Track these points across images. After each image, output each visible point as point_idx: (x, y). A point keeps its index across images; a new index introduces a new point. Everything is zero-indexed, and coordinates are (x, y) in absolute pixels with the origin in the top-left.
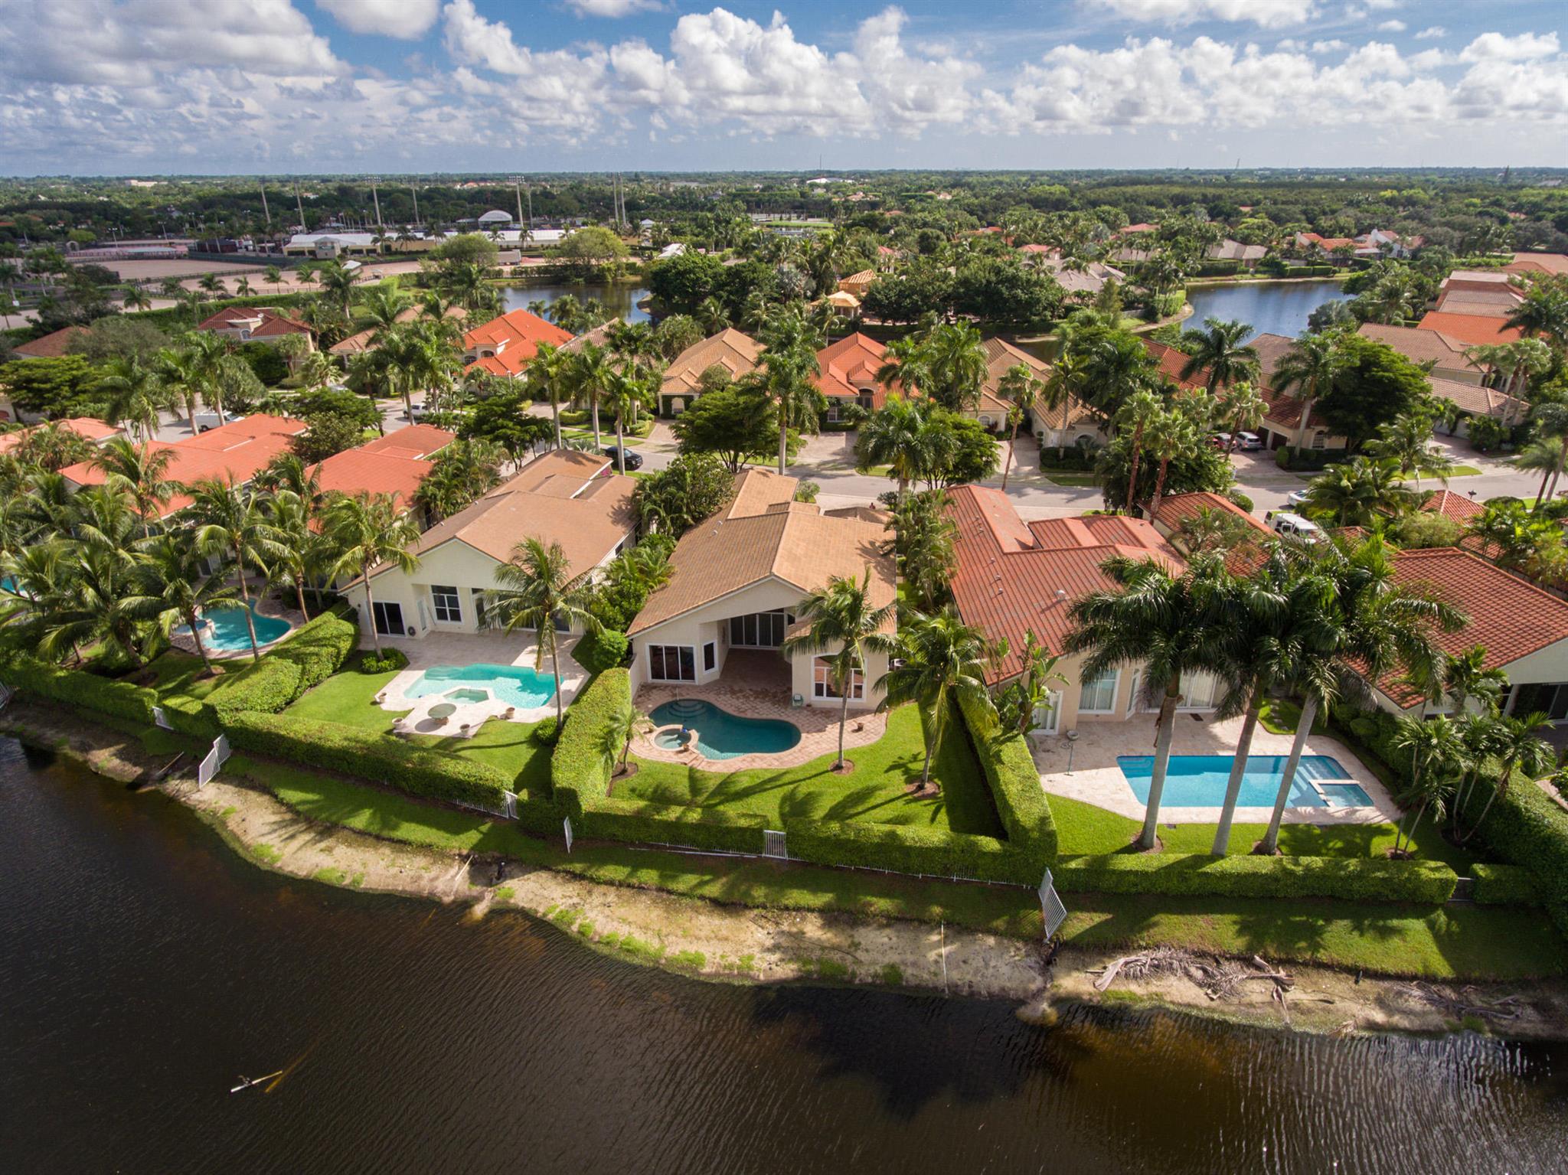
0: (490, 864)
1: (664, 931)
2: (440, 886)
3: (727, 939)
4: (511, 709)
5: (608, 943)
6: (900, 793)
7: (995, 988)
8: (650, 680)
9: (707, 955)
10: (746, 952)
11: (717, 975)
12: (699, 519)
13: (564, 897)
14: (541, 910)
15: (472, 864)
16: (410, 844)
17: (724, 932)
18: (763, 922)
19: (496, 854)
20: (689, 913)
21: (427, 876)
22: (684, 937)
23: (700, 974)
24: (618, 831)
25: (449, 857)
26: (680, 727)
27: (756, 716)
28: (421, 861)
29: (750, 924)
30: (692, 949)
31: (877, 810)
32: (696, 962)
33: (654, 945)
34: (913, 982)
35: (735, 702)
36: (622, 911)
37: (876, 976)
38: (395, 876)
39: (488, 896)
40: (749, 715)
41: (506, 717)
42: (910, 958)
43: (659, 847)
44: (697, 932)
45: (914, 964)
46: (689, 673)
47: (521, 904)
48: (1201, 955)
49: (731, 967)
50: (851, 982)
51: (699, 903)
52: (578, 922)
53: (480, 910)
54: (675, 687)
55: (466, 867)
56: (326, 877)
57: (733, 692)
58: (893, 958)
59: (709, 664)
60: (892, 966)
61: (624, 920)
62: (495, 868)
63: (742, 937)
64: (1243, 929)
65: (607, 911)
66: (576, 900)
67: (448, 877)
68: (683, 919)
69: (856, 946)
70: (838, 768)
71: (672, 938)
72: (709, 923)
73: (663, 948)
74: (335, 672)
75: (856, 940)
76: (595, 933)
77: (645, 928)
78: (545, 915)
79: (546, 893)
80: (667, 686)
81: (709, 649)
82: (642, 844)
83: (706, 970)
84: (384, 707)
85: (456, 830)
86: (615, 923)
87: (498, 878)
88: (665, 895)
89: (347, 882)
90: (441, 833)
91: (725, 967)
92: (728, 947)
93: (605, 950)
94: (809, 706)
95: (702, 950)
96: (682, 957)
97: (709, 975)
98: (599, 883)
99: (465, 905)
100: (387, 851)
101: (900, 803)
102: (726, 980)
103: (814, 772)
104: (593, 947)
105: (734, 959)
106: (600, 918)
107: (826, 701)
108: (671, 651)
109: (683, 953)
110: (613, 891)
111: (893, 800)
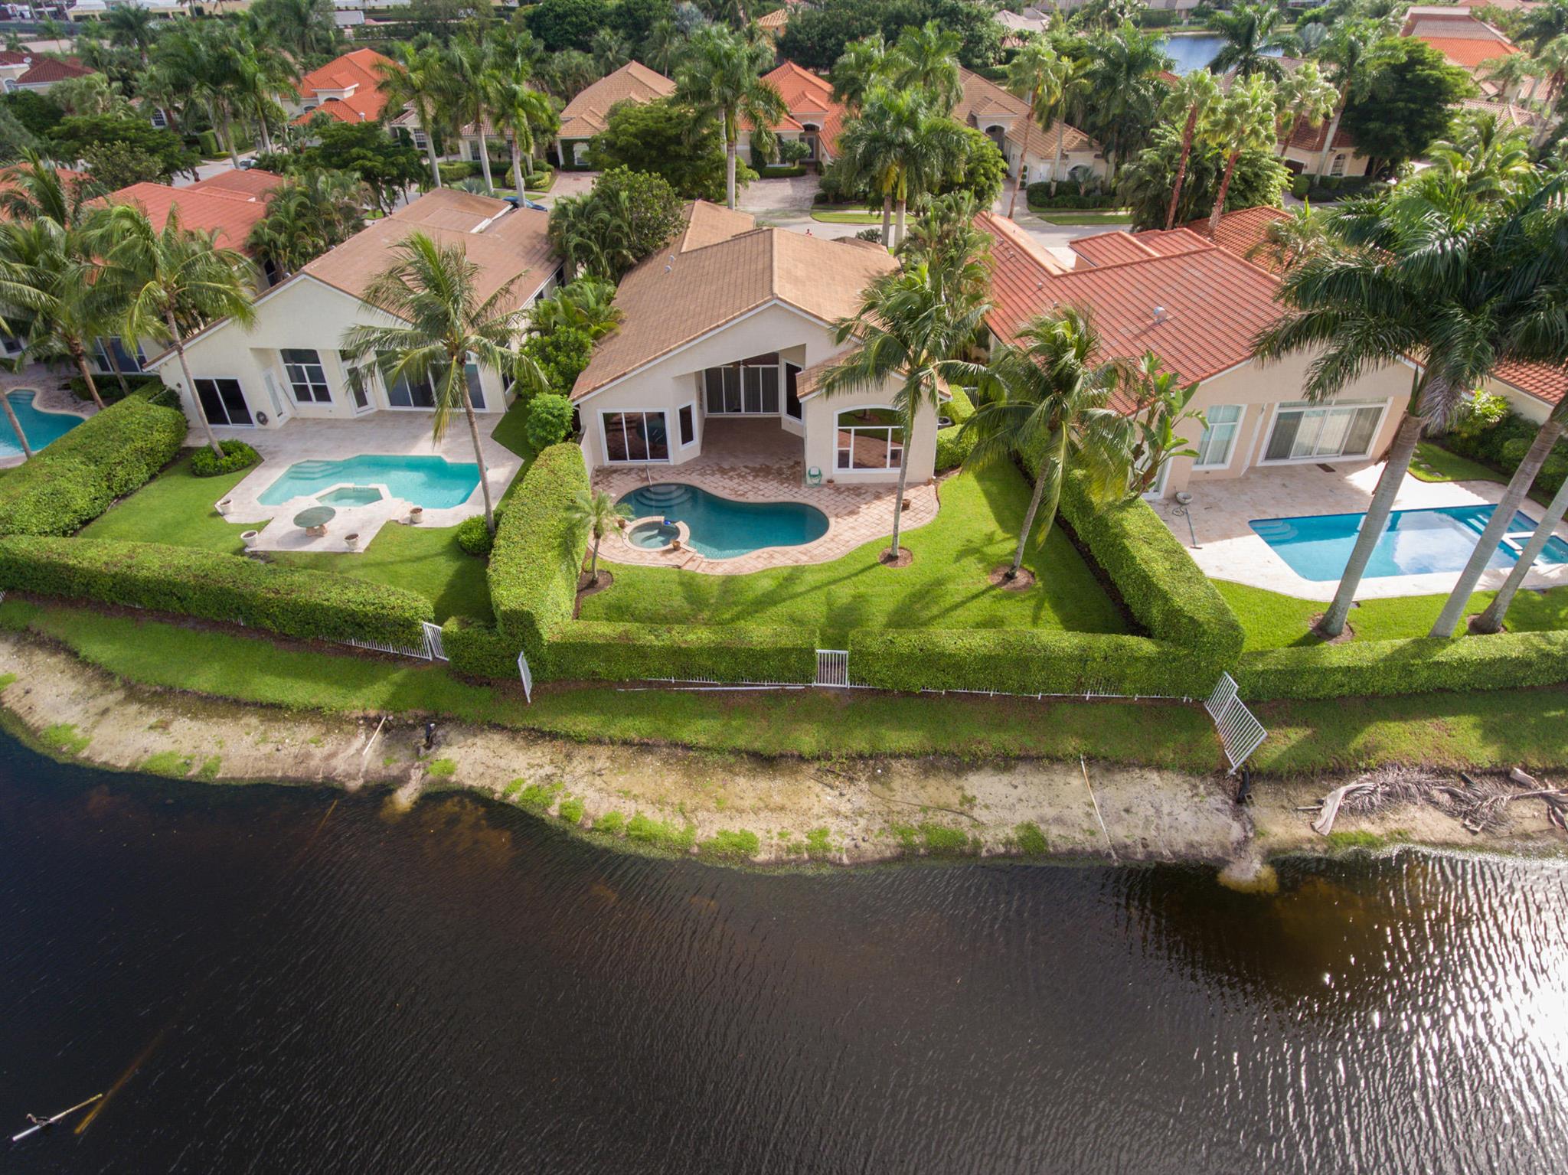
0: (413, 727)
1: (689, 805)
2: (340, 766)
3: (782, 808)
4: (417, 511)
5: (607, 830)
6: (982, 587)
7: (1180, 846)
8: (607, 462)
9: (760, 835)
10: (815, 824)
11: (779, 863)
12: (644, 255)
13: (531, 766)
14: (499, 788)
15: (386, 730)
16: (288, 708)
17: (778, 799)
18: (830, 778)
19: (421, 713)
20: (721, 775)
21: (319, 752)
22: (721, 810)
23: (753, 864)
24: (599, 667)
25: (349, 722)
26: (661, 519)
27: (760, 499)
28: (306, 732)
29: (811, 783)
30: (735, 827)
31: (959, 611)
32: (743, 849)
33: (677, 827)
34: (1064, 847)
35: (727, 483)
36: (621, 781)
37: (1008, 843)
38: (268, 758)
39: (416, 775)
40: (752, 498)
41: (412, 522)
42: (1050, 812)
43: (661, 685)
44: (738, 803)
45: (1059, 820)
46: (660, 450)
47: (468, 782)
48: (1443, 772)
49: (797, 849)
50: (975, 854)
51: (733, 759)
52: (558, 801)
53: (405, 798)
54: (643, 469)
55: (377, 736)
56: (162, 767)
57: (723, 472)
58: (1026, 814)
59: (687, 436)
60: (1029, 826)
61: (627, 794)
62: (421, 732)
63: (805, 803)
64: (1490, 733)
65: (598, 781)
66: (549, 769)
67: (352, 751)
68: (714, 782)
69: (970, 801)
70: (891, 558)
71: (702, 815)
72: (752, 787)
73: (691, 829)
74: (153, 477)
75: (969, 793)
76: (587, 816)
77: (660, 802)
78: (505, 795)
79: (503, 763)
80: (631, 469)
81: (685, 415)
82: (635, 682)
83: (762, 857)
84: (230, 519)
85: (355, 682)
86: (613, 799)
87: (428, 748)
88: (680, 752)
89: (194, 771)
90: (334, 690)
91: (789, 851)
92: (787, 821)
93: (603, 841)
94: (830, 481)
95: (750, 828)
96: (722, 841)
97: (767, 864)
98: (580, 742)
99: (381, 791)
100: (254, 721)
101: (986, 600)
102: (794, 871)
103: (860, 567)
104: (586, 837)
105: (799, 837)
106: (591, 793)
107: (851, 475)
108: (634, 422)
109: (724, 833)
110: (603, 752)
111: (975, 597)
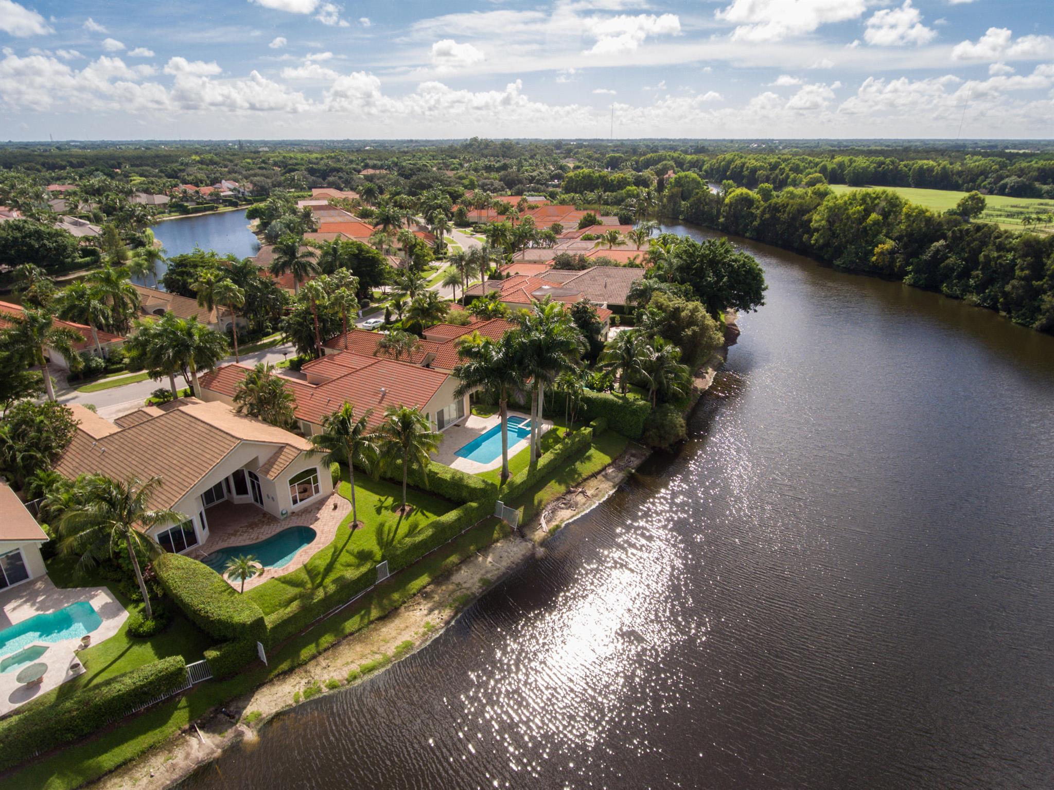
2: (199, 754)
3: (407, 627)
4: (83, 640)
5: (355, 678)
9: (409, 639)
10: (423, 623)
11: (424, 641)
13: (295, 686)
17: (402, 626)
18: (411, 608)
20: (374, 633)
21: (177, 761)
22: (387, 643)
23: (417, 648)
24: (291, 629)
25: (177, 739)
28: (157, 759)
29: (407, 614)
30: (399, 642)
34: (495, 578)
35: (242, 538)
36: (339, 662)
37: (481, 587)
38: (151, 783)
39: (244, 728)
41: (87, 645)
42: (483, 572)
43: (318, 621)
44: (391, 636)
45: (487, 572)
46: (193, 539)
47: (273, 711)
48: (558, 499)
49: (425, 634)
50: (476, 597)
51: (372, 626)
52: (322, 686)
55: (200, 732)
58: (477, 577)
60: (481, 580)
62: (221, 716)
63: (412, 620)
67: (196, 746)
69: (458, 584)
70: (355, 527)
71: (383, 648)
72: (389, 630)
73: (385, 655)
75: (457, 582)
76: (340, 681)
77: (363, 656)
82: (307, 627)
83: (417, 644)
85: (160, 722)
91: (423, 636)
92: (413, 629)
93: (357, 683)
94: (296, 512)
96: (399, 650)
97: (421, 645)
99: (234, 746)
101: (403, 522)
102: (431, 640)
107: (301, 505)
108: (174, 531)
110: (321, 659)
111: (399, 523)
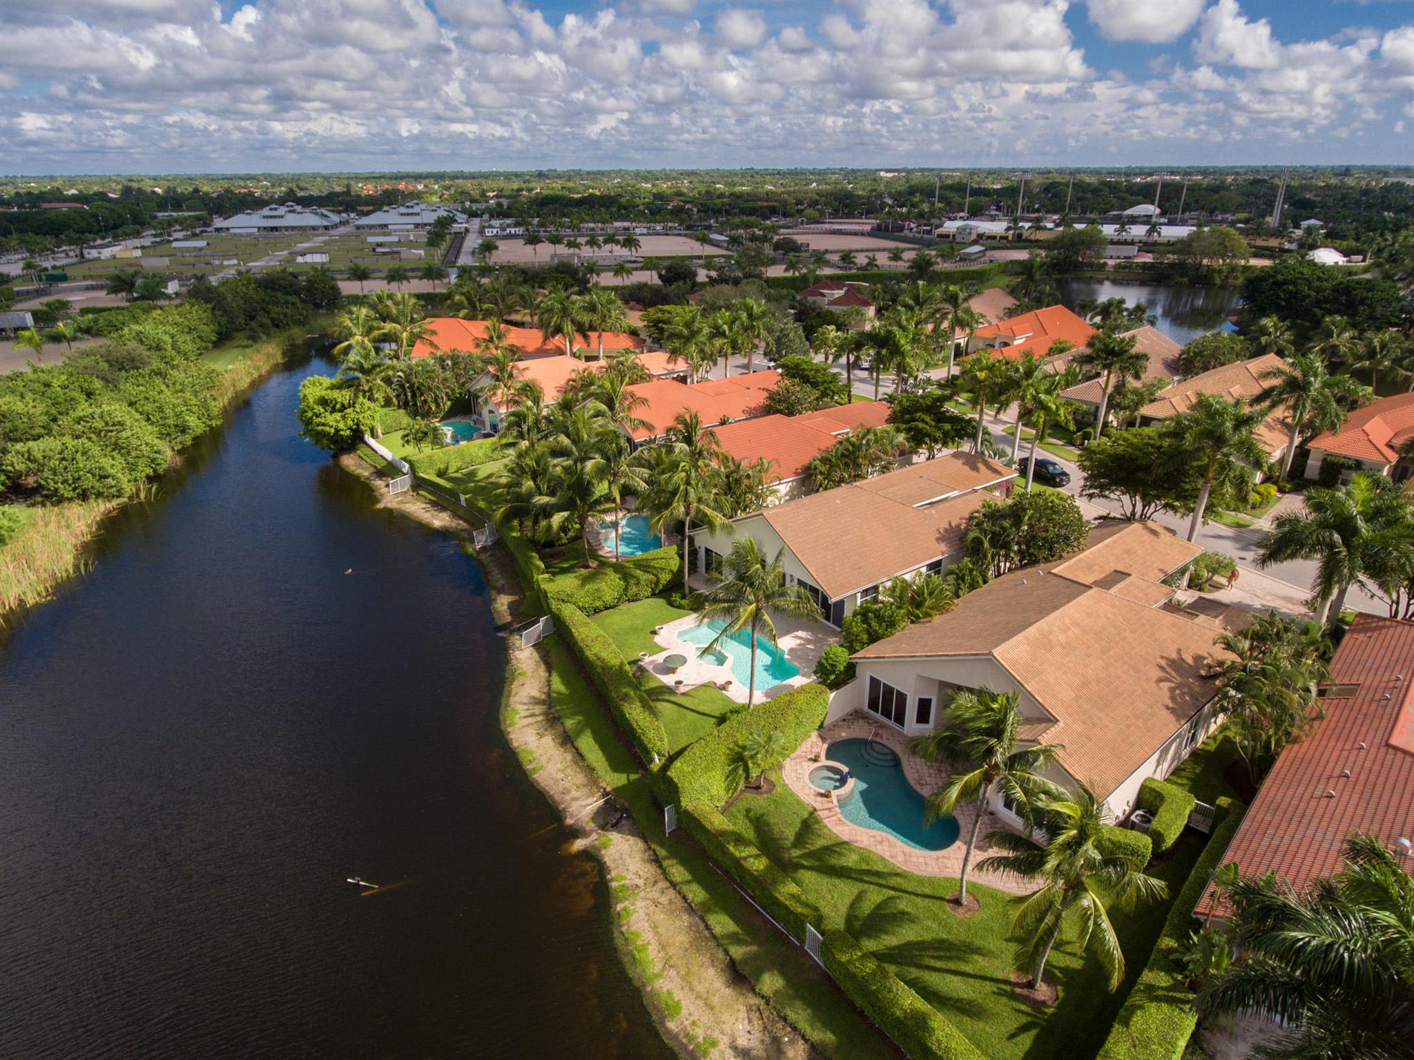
4: (730, 683)
6: (1000, 975)
8: (866, 707)
9: (684, 1012)
10: (716, 1034)
11: (675, 1037)
14: (614, 874)
15: (606, 802)
17: (715, 1000)
18: (755, 1016)
19: (627, 804)
20: (705, 959)
21: (574, 793)
22: (683, 979)
26: (845, 769)
28: (580, 779)
30: (678, 995)
32: (671, 1010)
35: (922, 770)
36: (661, 917)
38: (557, 781)
40: (926, 791)
41: (723, 688)
51: (721, 955)
52: (627, 903)
57: (926, 760)
59: (923, 719)
61: (655, 928)
65: (652, 908)
66: (640, 882)
68: (697, 960)
70: (957, 902)
72: (712, 980)
77: (663, 947)
78: (612, 880)
80: (878, 721)
81: (924, 704)
83: (671, 1025)
84: (657, 639)
86: (647, 925)
87: (612, 826)
89: (530, 767)
90: (607, 765)
95: (683, 1003)
97: (668, 1032)
98: (666, 879)
100: (569, 757)
103: (928, 892)
104: (616, 934)
108: (889, 690)
109: (669, 993)
110: (671, 893)
